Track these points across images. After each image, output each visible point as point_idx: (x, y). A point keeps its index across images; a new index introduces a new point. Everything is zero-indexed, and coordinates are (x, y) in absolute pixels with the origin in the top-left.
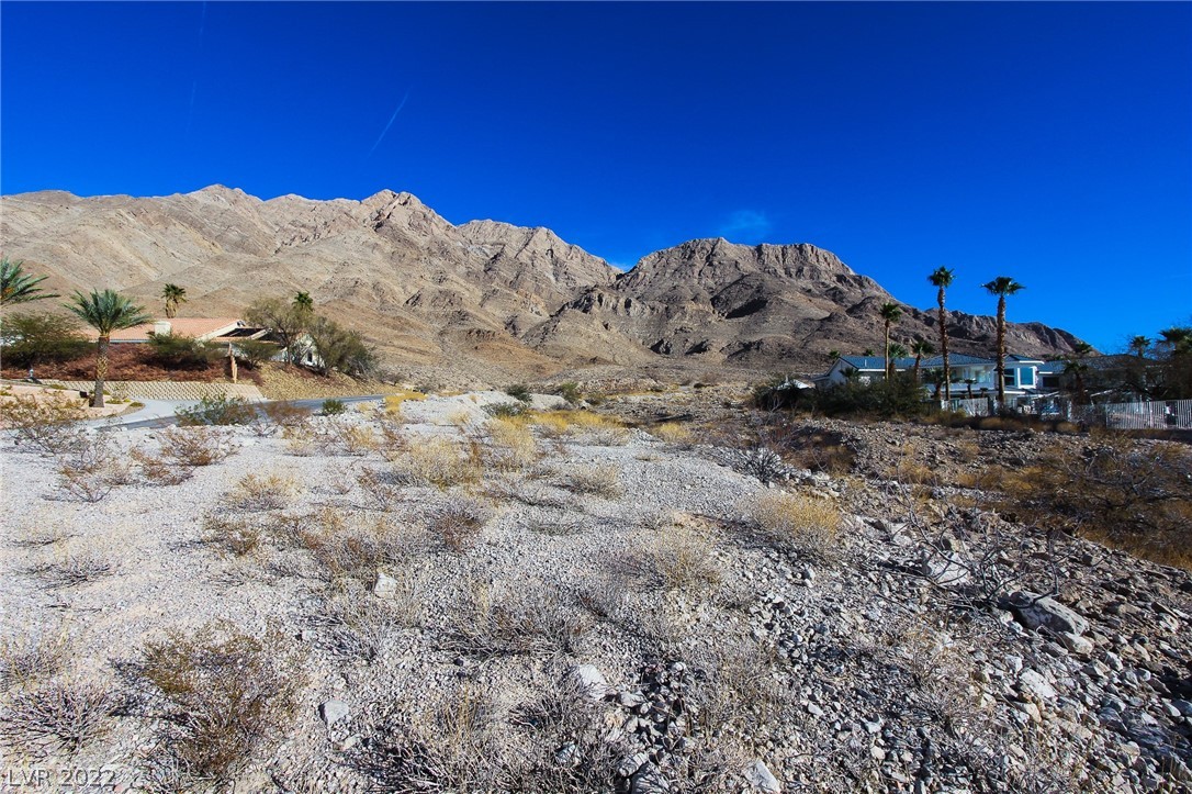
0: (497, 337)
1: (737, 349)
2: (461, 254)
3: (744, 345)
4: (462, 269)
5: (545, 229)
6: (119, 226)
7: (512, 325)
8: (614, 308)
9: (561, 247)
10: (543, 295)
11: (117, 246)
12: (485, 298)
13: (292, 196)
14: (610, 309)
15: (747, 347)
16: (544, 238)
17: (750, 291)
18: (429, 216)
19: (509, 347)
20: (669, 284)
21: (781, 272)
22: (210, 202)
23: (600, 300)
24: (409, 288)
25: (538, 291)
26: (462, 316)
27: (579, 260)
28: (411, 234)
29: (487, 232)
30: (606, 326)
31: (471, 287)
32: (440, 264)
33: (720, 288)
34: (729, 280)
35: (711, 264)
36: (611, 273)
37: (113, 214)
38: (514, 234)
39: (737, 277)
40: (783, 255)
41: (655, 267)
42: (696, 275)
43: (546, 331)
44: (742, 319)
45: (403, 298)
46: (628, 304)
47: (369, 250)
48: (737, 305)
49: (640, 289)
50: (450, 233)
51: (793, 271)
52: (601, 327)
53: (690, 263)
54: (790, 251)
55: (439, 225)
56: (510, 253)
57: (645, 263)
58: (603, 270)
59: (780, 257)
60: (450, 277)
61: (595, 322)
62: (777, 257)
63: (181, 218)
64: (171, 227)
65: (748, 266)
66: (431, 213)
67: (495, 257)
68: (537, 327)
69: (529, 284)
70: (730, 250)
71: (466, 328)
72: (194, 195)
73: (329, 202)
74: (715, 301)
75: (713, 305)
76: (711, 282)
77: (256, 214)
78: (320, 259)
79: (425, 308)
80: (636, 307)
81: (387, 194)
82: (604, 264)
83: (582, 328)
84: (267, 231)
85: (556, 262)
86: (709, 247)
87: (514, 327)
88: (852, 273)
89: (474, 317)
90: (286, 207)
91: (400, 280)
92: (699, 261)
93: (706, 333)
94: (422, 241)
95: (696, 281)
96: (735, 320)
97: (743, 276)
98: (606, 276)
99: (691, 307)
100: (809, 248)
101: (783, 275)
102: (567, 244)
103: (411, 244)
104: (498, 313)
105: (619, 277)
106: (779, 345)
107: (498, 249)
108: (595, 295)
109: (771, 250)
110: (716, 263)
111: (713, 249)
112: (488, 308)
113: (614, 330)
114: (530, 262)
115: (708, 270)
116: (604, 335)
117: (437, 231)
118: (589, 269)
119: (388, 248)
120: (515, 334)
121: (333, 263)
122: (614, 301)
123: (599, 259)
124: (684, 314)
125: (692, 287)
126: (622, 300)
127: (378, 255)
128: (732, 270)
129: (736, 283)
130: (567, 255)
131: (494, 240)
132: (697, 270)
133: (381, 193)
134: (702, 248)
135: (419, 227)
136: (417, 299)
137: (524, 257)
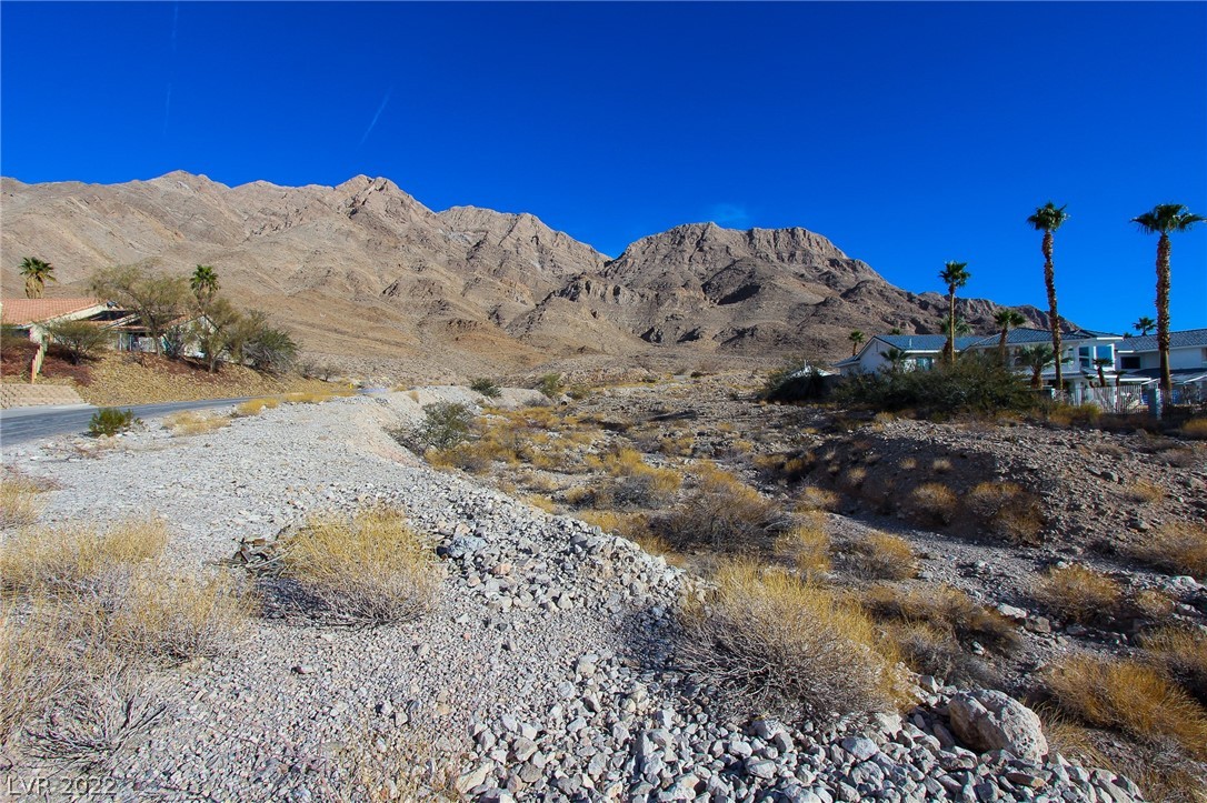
0: (479, 327)
1: (731, 336)
2: (441, 241)
3: (738, 331)
4: (443, 257)
5: (529, 215)
6: (70, 215)
7: (495, 315)
8: (603, 296)
9: (547, 233)
10: (529, 283)
11: (67, 235)
12: (468, 287)
13: (261, 182)
14: (598, 297)
15: (741, 334)
16: (528, 224)
17: (742, 277)
18: (407, 202)
19: (492, 338)
20: (659, 270)
21: (773, 256)
22: (172, 189)
23: (588, 288)
24: (386, 277)
25: (523, 280)
26: (443, 306)
27: (565, 247)
28: (388, 221)
29: (469, 219)
30: (594, 314)
31: (453, 275)
32: (420, 251)
33: (711, 274)
34: (720, 266)
35: (701, 250)
36: (599, 260)
37: (63, 202)
38: (497, 221)
39: (729, 263)
40: (775, 239)
41: (644, 253)
42: (686, 261)
43: (531, 320)
44: (734, 305)
45: (380, 288)
46: (616, 292)
47: (342, 238)
48: (729, 291)
49: (629, 276)
50: (429, 220)
51: (786, 255)
52: (589, 315)
53: (680, 248)
54: (781, 235)
55: (418, 212)
56: (493, 240)
57: (634, 249)
58: (591, 257)
59: (772, 241)
60: (430, 265)
61: (582, 310)
62: (768, 242)
63: (140, 206)
64: (129, 216)
65: (739, 251)
66: (408, 199)
67: (478, 244)
68: (522, 316)
69: (514, 271)
70: (720, 235)
71: (446, 318)
72: (154, 182)
73: (301, 188)
74: (706, 287)
75: (704, 291)
76: (701, 268)
77: (223, 202)
78: (290, 248)
79: (403, 298)
80: (625, 294)
81: (362, 179)
82: (591, 251)
83: (570, 316)
84: (235, 219)
85: (541, 250)
86: (699, 232)
87: (498, 317)
88: (845, 257)
89: (455, 307)
90: (255, 194)
91: (376, 269)
92: (689, 246)
93: (698, 320)
94: (400, 229)
95: (686, 267)
96: (727, 306)
97: (734, 262)
98: (593, 263)
99: (681, 294)
100: (801, 232)
101: (775, 260)
102: (552, 231)
103: (388, 232)
104: (481, 302)
105: (607, 264)
106: (775, 331)
107: (480, 237)
108: (582, 283)
109: (762, 234)
110: (706, 248)
111: (703, 234)
112: (470, 297)
113: (602, 318)
114: (514, 250)
115: (698, 256)
116: (593, 324)
117: (415, 218)
118: (576, 256)
119: (363, 236)
120: (499, 324)
121: (304, 252)
122: (602, 288)
123: (586, 246)
124: (675, 301)
125: (682, 274)
126: (611, 288)
127: (352, 243)
128: (723, 255)
129: (728, 268)
130: (553, 242)
131: (477, 226)
132: (687, 256)
133: (356, 179)
134: (692, 233)
135: (396, 214)
136: (394, 288)
137: (508, 245)
